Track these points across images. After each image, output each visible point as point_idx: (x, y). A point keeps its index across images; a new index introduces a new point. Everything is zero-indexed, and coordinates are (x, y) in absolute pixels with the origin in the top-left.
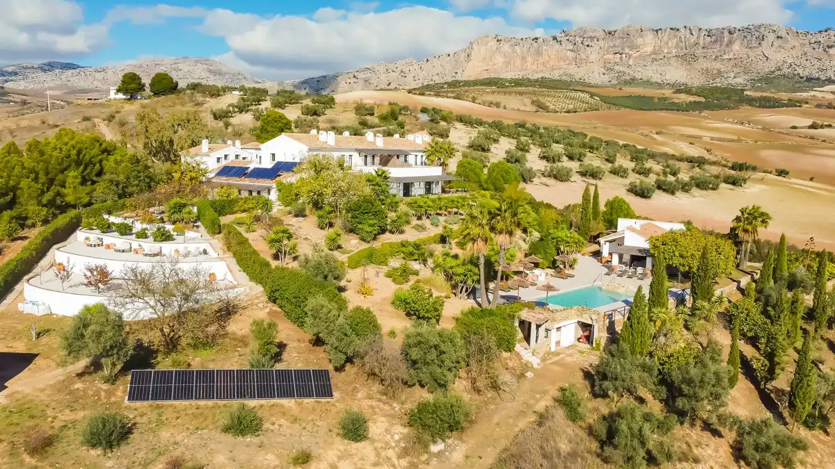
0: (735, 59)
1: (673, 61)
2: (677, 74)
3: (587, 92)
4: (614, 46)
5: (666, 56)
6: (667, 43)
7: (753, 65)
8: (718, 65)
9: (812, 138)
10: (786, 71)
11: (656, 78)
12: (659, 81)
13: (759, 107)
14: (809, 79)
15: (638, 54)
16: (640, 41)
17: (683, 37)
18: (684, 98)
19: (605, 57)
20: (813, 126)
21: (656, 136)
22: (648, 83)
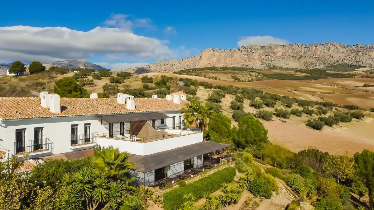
0: (318, 57)
1: (291, 59)
2: (293, 64)
3: (256, 72)
4: (265, 53)
5: (288, 56)
6: (288, 51)
7: (326, 60)
8: (311, 60)
9: (366, 91)
10: (341, 62)
11: (284, 66)
12: (286, 67)
14: (351, 66)
15: (276, 56)
16: (276, 50)
17: (295, 48)
18: (299, 74)
19: (261, 57)
20: (365, 86)
22: (281, 68)
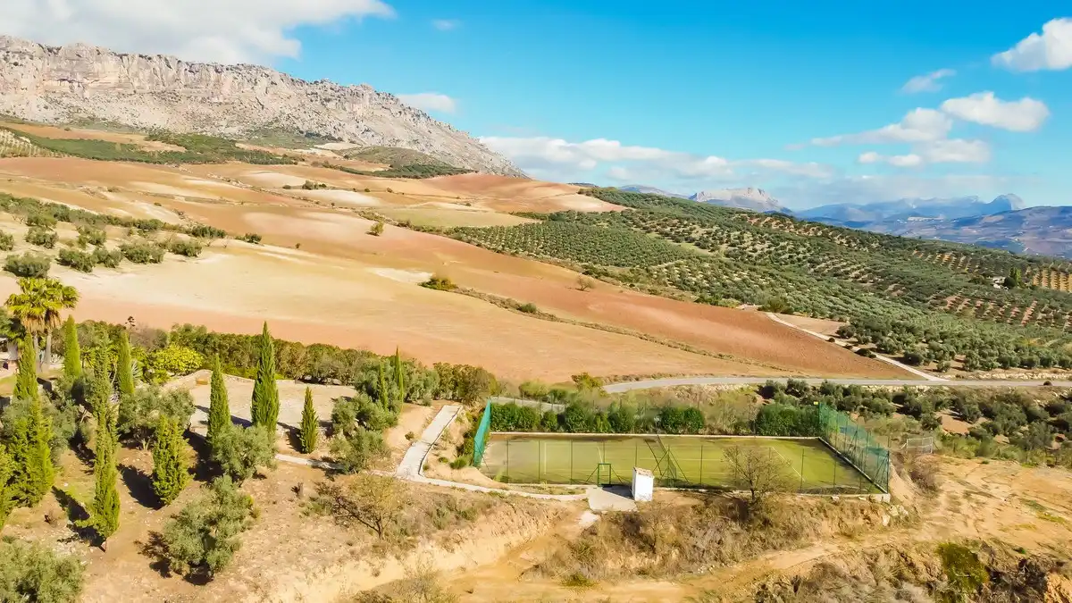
0: (226, 104)
1: (147, 98)
2: (156, 117)
3: (8, 129)
4: (59, 70)
5: (138, 91)
6: (136, 75)
7: (248, 114)
8: (205, 110)
9: (305, 199)
10: (284, 123)
11: (126, 120)
12: (130, 124)
13: (252, 162)
14: (309, 135)
15: (96, 84)
16: (97, 67)
17: (158, 69)
18: (159, 146)
19: (45, 83)
20: (307, 187)
21: (109, 195)
22: (114, 125)
